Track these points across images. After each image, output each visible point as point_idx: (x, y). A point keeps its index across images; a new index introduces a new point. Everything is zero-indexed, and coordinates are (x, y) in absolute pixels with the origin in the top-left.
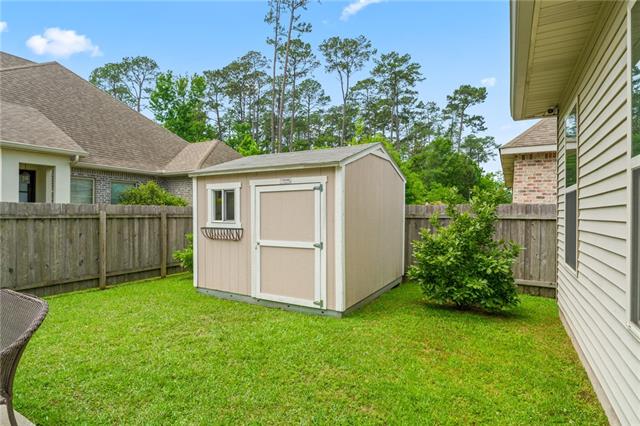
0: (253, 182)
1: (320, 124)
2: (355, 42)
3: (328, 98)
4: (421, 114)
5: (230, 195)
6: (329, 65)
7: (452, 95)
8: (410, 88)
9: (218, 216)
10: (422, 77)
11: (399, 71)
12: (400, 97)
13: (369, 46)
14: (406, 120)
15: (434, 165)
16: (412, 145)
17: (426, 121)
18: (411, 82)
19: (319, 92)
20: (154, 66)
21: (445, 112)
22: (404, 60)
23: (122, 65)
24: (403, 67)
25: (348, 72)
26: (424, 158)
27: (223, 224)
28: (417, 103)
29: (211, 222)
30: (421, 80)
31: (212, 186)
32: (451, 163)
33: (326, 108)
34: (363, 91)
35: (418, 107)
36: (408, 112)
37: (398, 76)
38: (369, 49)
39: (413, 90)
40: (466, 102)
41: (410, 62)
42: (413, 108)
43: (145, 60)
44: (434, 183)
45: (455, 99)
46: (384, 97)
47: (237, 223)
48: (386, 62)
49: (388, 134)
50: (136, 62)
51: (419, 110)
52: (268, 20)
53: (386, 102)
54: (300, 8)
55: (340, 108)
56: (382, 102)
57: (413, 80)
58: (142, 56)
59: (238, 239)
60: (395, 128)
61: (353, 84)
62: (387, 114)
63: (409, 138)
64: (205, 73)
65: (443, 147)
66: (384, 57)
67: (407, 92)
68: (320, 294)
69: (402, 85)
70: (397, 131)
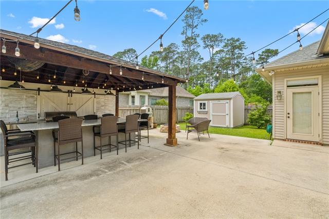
0: (210, 101)
1: (198, 69)
2: (216, 36)
3: (202, 59)
4: (245, 62)
5: (204, 104)
6: (204, 46)
7: (261, 54)
8: (240, 52)
9: (201, 108)
10: (246, 47)
11: (235, 45)
12: (236, 56)
13: (222, 37)
14: (238, 66)
15: (252, 86)
16: (241, 76)
17: (248, 65)
18: (241, 49)
19: (199, 56)
20: (135, 51)
21: (257, 61)
22: (238, 40)
23: (124, 52)
24: (237, 43)
25: (213, 48)
26: (247, 83)
27: (202, 110)
28: (244, 58)
29: (199, 110)
30: (245, 49)
31: (199, 102)
32: (260, 85)
33: (201, 63)
34: (218, 55)
35: (244, 59)
36: (239, 62)
37: (234, 47)
38: (222, 38)
39: (242, 52)
40: (268, 56)
41: (240, 41)
42: (241, 61)
43: (132, 49)
44: (252, 94)
45: (262, 55)
46: (228, 56)
47: (206, 110)
48: (229, 42)
49: (230, 72)
50: (129, 51)
51: (245, 61)
52: (182, 34)
53: (229, 58)
54: (195, 29)
55: (208, 62)
56: (226, 58)
57: (242, 49)
58: (130, 48)
59: (207, 113)
60: (233, 70)
61: (214, 52)
62: (229, 63)
63: (240, 74)
64: (152, 52)
65: (256, 78)
66: (228, 40)
67: (239, 54)
68: (227, 124)
69: (237, 51)
70: (234, 70)
